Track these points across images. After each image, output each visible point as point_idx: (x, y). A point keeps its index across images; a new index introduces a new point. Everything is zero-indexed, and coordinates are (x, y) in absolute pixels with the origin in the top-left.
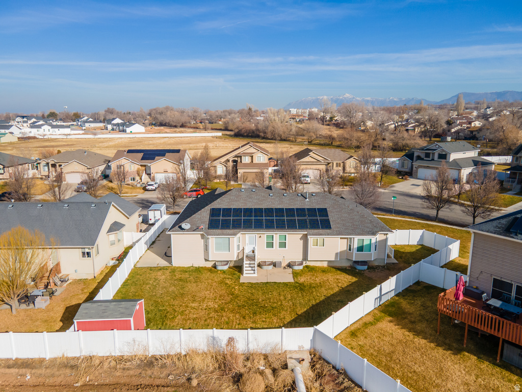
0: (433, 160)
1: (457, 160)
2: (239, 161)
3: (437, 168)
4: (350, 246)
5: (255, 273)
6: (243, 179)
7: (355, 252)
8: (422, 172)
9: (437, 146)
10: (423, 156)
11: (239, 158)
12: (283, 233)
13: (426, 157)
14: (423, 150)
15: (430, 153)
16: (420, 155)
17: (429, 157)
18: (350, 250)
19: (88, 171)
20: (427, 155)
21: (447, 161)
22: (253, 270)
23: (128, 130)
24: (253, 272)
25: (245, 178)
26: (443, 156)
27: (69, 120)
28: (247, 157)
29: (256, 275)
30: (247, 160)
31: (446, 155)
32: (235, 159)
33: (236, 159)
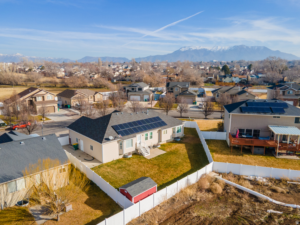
0: (136, 91)
1: (146, 91)
2: (34, 100)
3: (139, 95)
4: (174, 131)
5: (148, 154)
7: (176, 133)
8: (132, 97)
9: (137, 85)
10: (130, 90)
11: (34, 99)
12: (150, 132)
13: (132, 90)
14: (130, 87)
15: (134, 88)
16: (129, 89)
17: (134, 90)
18: (174, 133)
20: (133, 89)
21: (142, 91)
22: (147, 152)
24: (147, 153)
26: (140, 89)
28: (40, 97)
29: (149, 154)
30: (40, 99)
31: (141, 88)
32: (30, 99)
33: (32, 99)
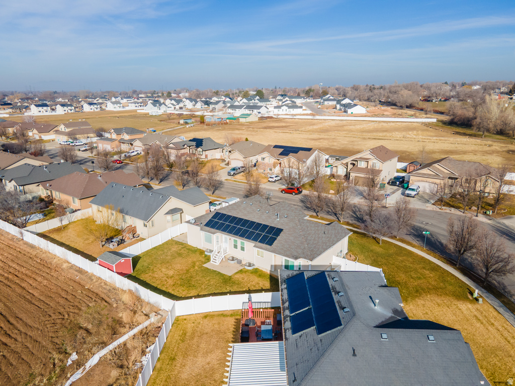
2: (356, 164)
6: (355, 182)
12: (241, 240)
19: (244, 159)
23: (350, 111)
24: (215, 261)
25: (356, 182)
27: (317, 97)
28: (363, 162)
30: (362, 165)
33: (354, 162)
